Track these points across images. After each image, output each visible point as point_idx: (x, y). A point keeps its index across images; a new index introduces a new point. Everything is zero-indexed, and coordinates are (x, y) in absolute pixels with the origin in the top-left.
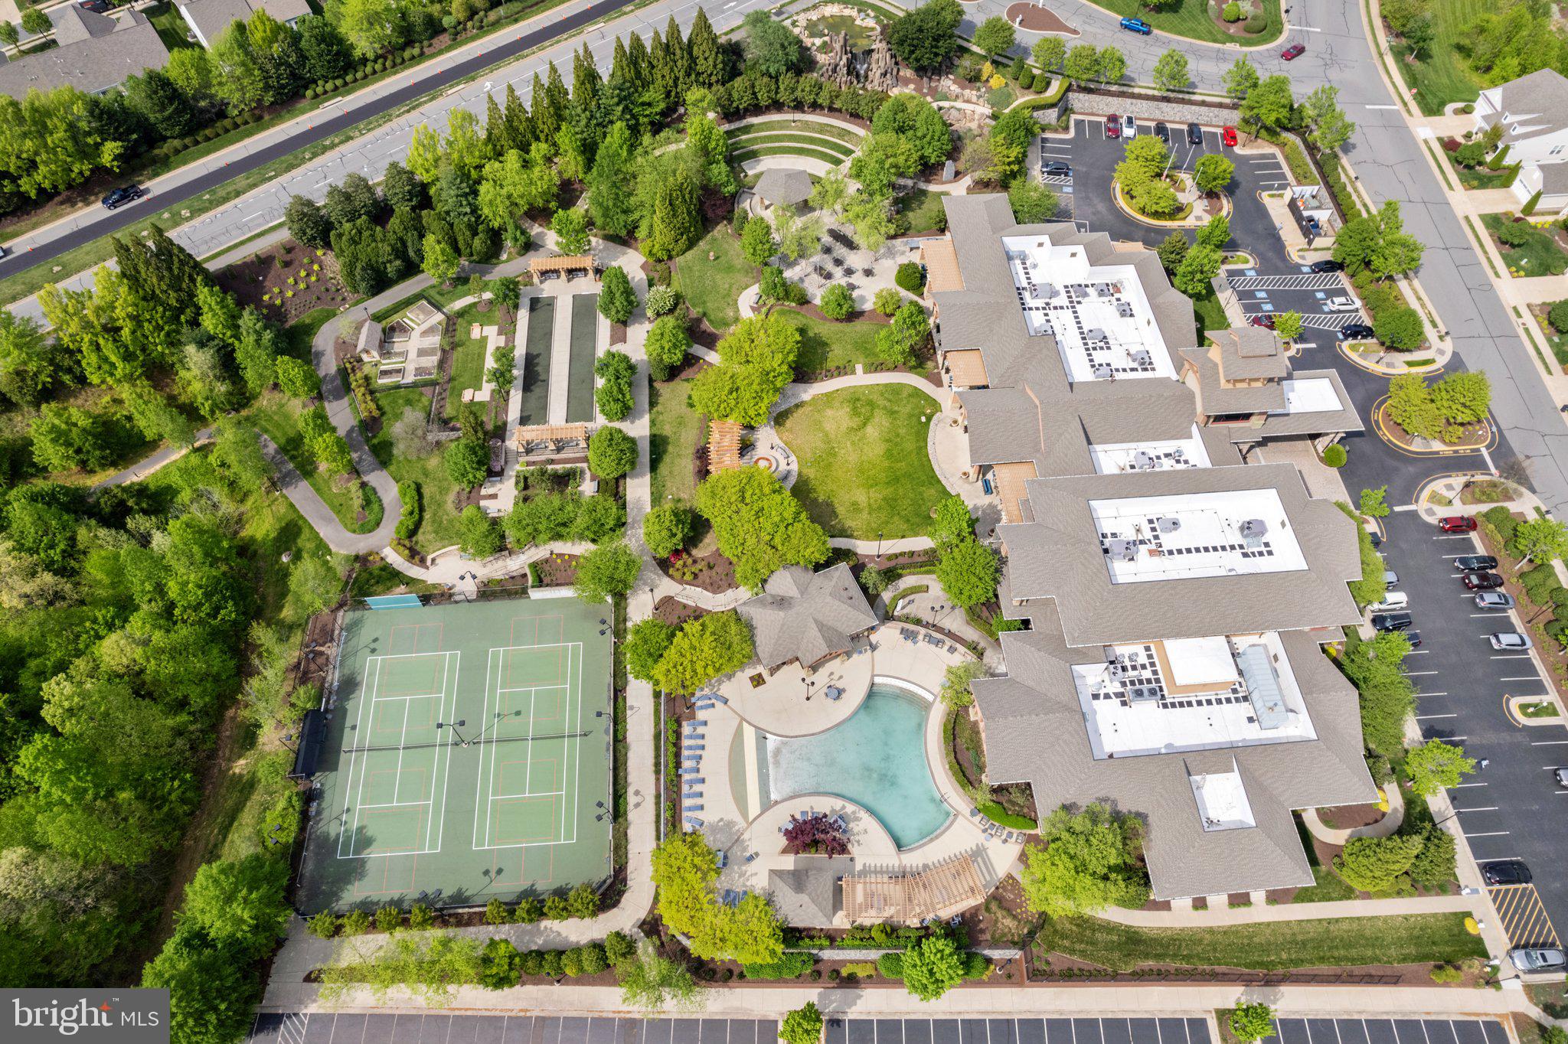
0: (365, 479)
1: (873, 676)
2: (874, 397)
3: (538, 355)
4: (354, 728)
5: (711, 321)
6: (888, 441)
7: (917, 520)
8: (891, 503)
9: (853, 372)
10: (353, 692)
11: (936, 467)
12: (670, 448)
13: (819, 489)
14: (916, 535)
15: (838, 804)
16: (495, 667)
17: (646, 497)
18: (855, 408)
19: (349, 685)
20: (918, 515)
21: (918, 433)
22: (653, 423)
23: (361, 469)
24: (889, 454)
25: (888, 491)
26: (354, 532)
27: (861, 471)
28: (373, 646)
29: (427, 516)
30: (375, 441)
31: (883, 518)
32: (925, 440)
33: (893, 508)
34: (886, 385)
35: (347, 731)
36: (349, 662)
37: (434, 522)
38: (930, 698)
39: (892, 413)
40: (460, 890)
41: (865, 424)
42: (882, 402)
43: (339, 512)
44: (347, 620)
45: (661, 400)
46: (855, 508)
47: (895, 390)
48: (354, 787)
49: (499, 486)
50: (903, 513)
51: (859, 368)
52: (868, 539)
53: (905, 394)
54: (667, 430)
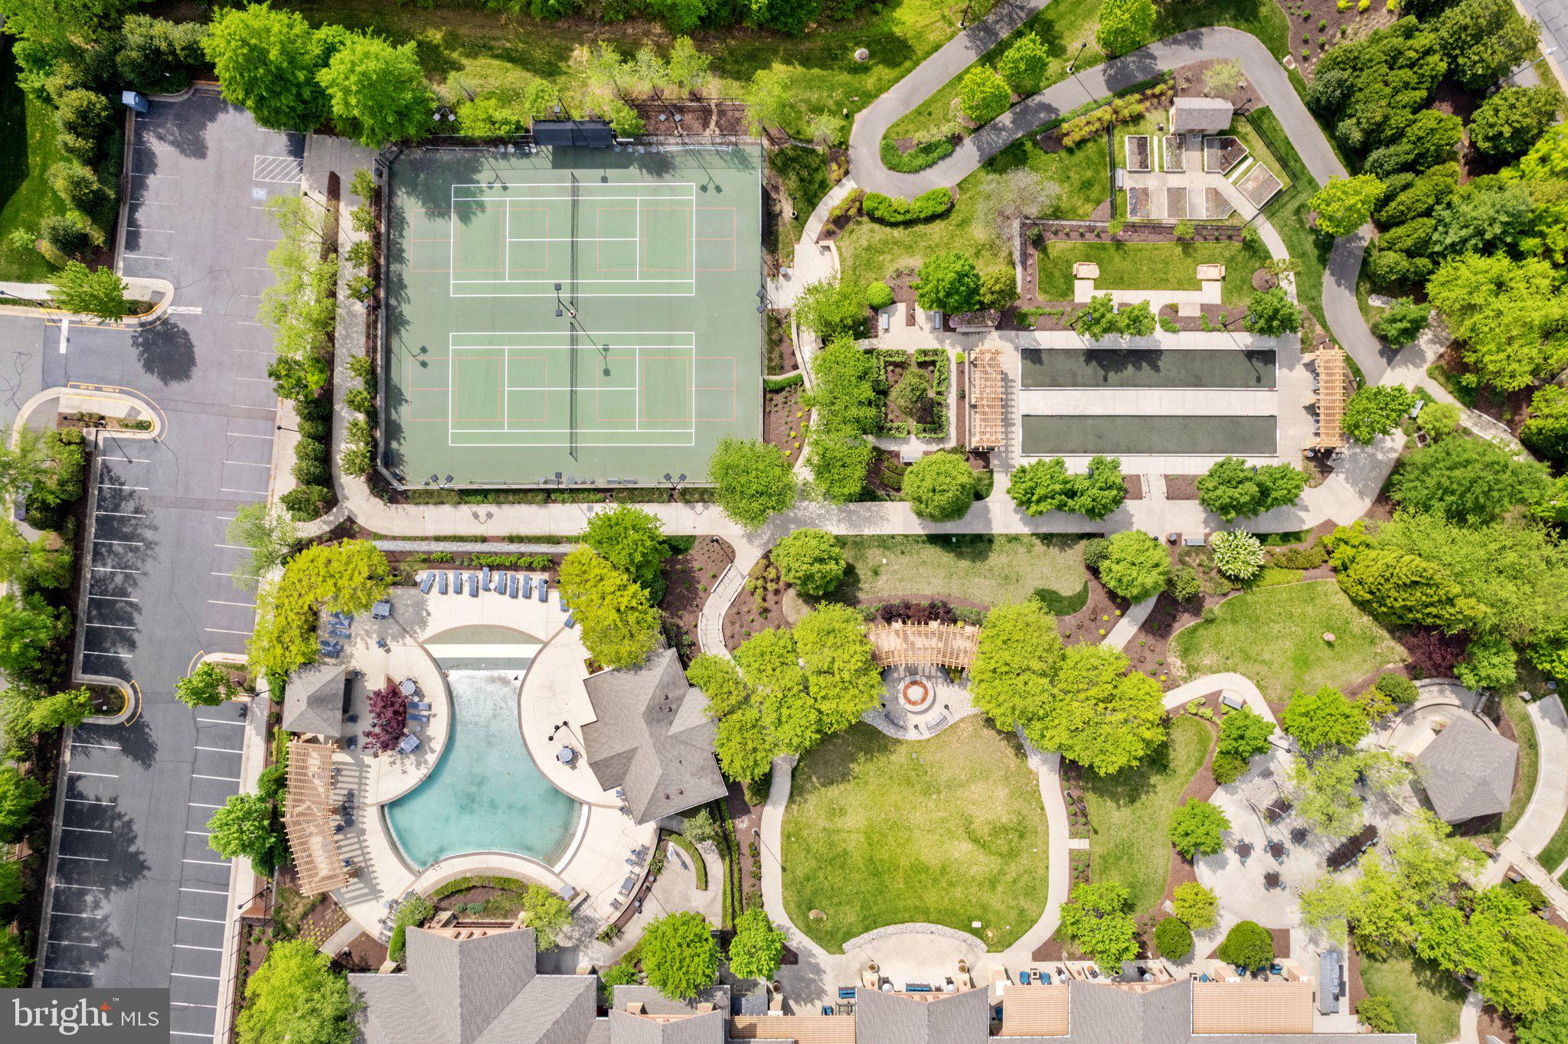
0: (968, 142)
1: (590, 805)
2: (1024, 861)
3: (1156, 368)
4: (604, 180)
5: (1195, 629)
6: (943, 871)
7: (808, 891)
8: (838, 860)
9: (1073, 835)
10: (650, 172)
11: (891, 929)
12: (965, 564)
13: (870, 766)
14: (786, 886)
15: (438, 745)
16: (670, 340)
17: (886, 530)
18: (1005, 829)
19: (660, 166)
20: (815, 893)
21: (953, 913)
22: (1014, 539)
23: (984, 132)
24: (919, 868)
25: (857, 859)
26: (885, 138)
27: (895, 826)
28: (711, 187)
29: (898, 233)
30: (1029, 146)
31: (815, 847)
32: (937, 922)
33: (831, 861)
34: (1045, 880)
35: (600, 172)
36: (691, 161)
37: (886, 243)
38: (557, 868)
39: (993, 883)
40: (407, 323)
41: (976, 841)
42: (1013, 870)
43: (919, 113)
44: (748, 149)
45: (1054, 551)
46: (836, 811)
47: (1035, 889)
48: (533, 192)
49: (927, 327)
50: (821, 874)
51: (1082, 844)
52: (785, 823)
53: (1024, 903)
54: (996, 559)
